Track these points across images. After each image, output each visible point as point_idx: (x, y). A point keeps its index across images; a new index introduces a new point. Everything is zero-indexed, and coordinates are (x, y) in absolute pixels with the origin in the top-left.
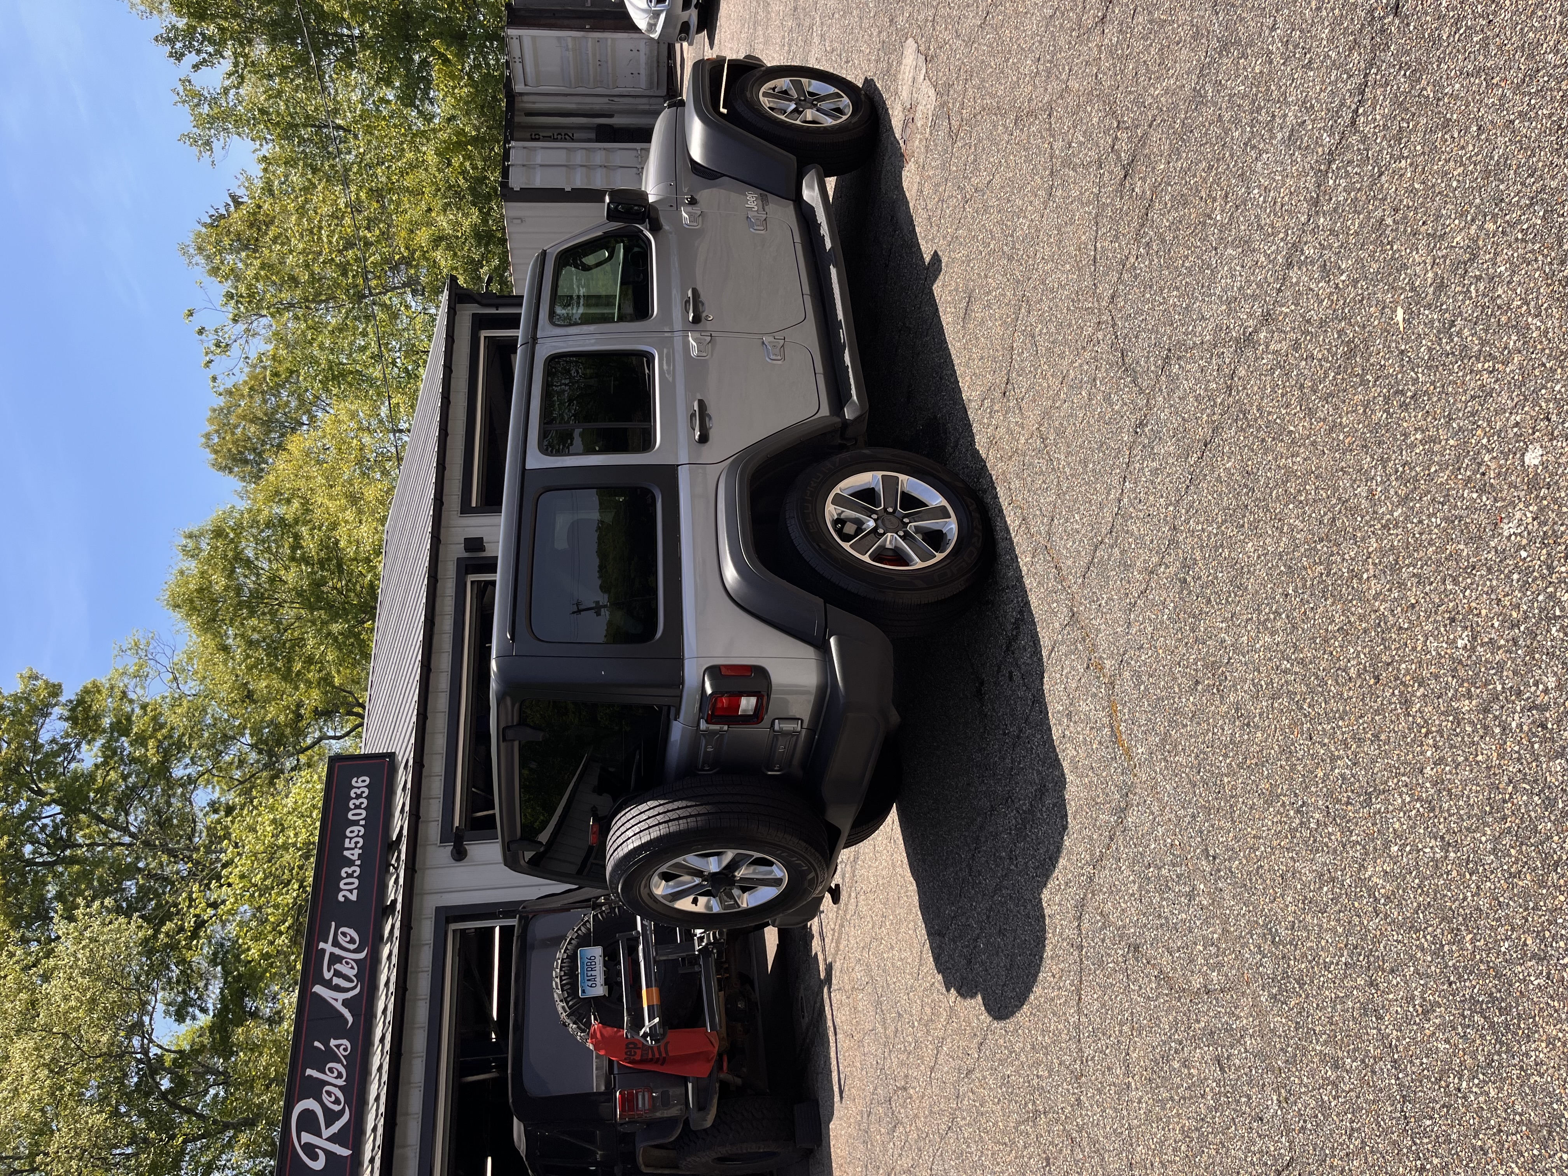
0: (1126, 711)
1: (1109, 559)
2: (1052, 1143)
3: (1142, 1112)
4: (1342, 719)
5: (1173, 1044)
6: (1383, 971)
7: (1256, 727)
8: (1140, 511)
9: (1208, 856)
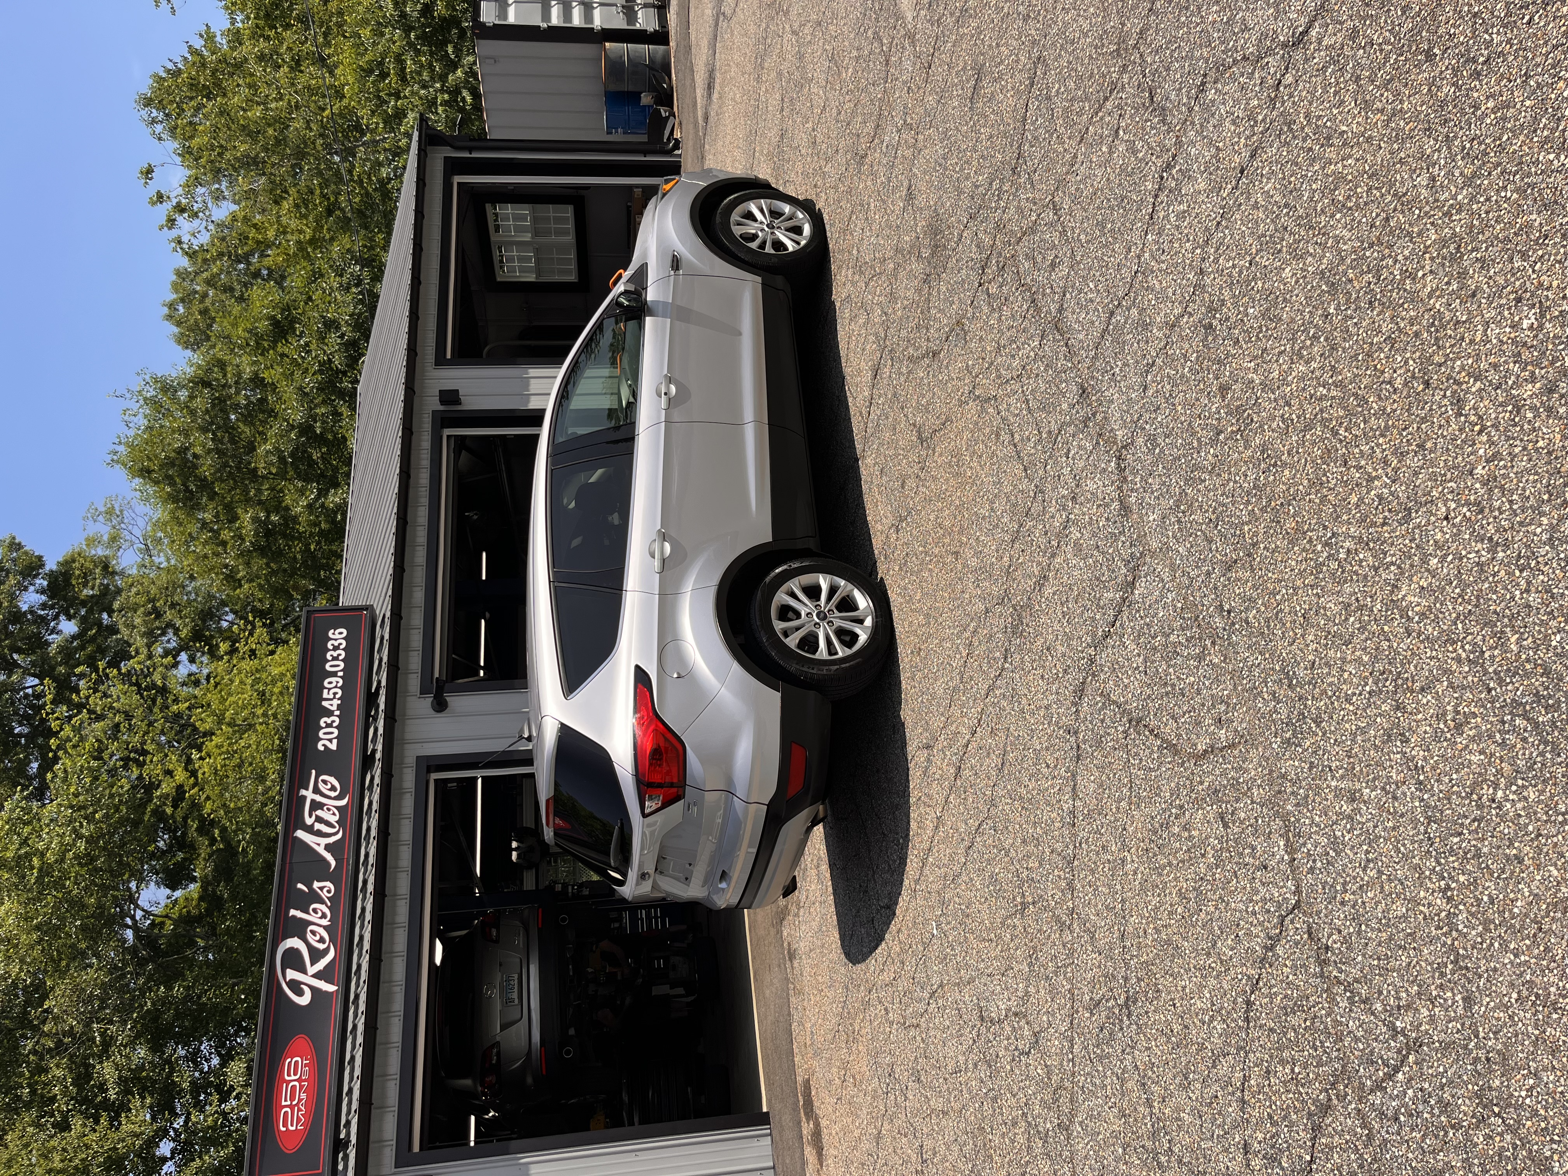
0: (1138, 479)
1: (1125, 323)
2: (1039, 931)
3: (1137, 883)
4: (1382, 435)
5: (1174, 811)
6: (1412, 691)
7: (1285, 465)
8: (1163, 262)
9: (1222, 610)
